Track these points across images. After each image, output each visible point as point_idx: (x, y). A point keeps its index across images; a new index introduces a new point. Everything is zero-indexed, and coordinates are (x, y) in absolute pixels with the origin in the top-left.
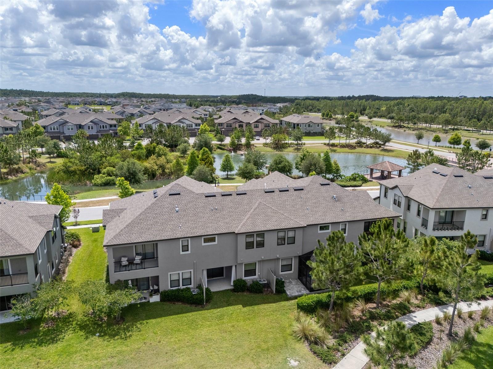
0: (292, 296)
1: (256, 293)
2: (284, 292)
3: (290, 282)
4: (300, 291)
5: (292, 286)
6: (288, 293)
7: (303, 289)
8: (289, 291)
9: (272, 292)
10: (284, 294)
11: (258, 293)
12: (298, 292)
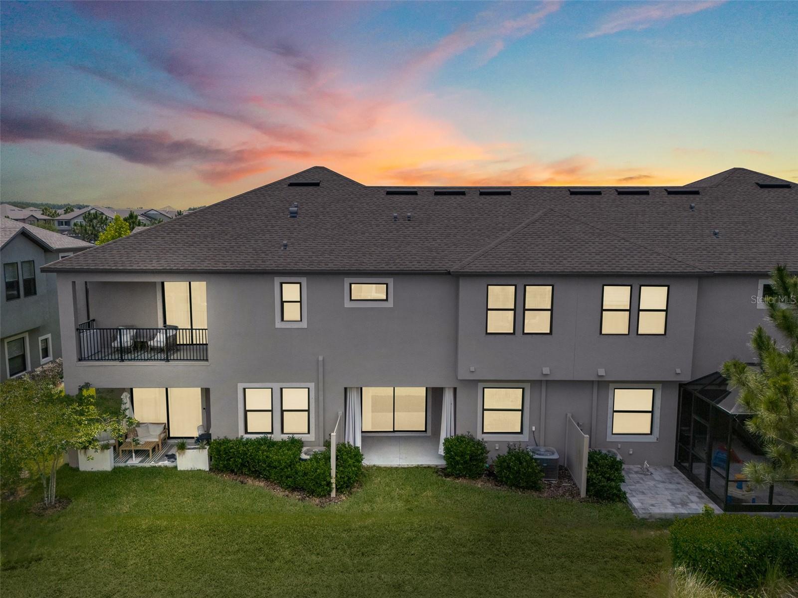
0: (651, 516)
1: (518, 487)
2: (621, 497)
3: (645, 473)
4: (684, 504)
5: (651, 483)
6: (636, 502)
7: (694, 498)
8: (641, 497)
9: (575, 493)
10: (620, 505)
11: (524, 488)
12: (673, 504)
